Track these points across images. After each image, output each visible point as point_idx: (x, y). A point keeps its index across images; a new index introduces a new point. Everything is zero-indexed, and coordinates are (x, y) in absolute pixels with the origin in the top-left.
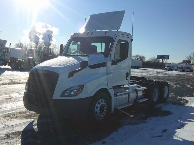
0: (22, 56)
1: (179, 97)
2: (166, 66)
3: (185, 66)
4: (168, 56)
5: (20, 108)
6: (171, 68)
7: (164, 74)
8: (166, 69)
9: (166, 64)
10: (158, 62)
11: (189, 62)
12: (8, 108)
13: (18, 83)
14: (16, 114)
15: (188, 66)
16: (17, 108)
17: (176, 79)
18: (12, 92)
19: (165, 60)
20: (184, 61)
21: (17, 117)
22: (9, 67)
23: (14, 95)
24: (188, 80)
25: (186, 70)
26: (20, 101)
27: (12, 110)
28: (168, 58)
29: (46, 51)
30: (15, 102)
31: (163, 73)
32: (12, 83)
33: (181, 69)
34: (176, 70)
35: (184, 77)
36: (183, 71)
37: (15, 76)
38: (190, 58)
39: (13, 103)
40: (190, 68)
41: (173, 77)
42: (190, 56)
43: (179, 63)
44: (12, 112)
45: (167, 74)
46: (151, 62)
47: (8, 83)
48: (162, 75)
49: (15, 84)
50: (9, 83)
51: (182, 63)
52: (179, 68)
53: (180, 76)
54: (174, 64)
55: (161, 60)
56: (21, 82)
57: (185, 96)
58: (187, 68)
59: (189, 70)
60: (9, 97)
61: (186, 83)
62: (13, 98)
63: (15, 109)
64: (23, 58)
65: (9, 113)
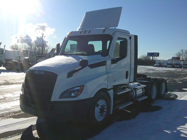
0: (17, 57)
1: (169, 92)
2: (156, 63)
3: (174, 62)
4: (158, 54)
5: (13, 107)
6: (161, 64)
7: (155, 71)
8: (156, 66)
9: (156, 61)
10: (149, 60)
11: (178, 58)
12: (2, 108)
13: (12, 84)
14: (9, 113)
15: (177, 62)
16: (10, 108)
17: (166, 75)
18: (6, 92)
19: (155, 57)
20: (173, 58)
21: (10, 117)
22: (4, 68)
23: (8, 95)
24: (177, 76)
25: (176, 66)
26: (14, 101)
27: (6, 110)
28: (158, 56)
29: (41, 52)
30: (9, 102)
31: (153, 70)
32: (7, 83)
33: (171, 66)
34: (166, 67)
35: (174, 73)
36: (173, 67)
37: (10, 77)
38: (179, 55)
39: (7, 103)
40: (179, 64)
41: (163, 73)
42: (179, 53)
43: (169, 60)
44: (5, 112)
45: (158, 71)
46: (142, 59)
47: (2, 84)
48: (153, 72)
49: (10, 84)
50: (4, 84)
51: (172, 60)
52: (169, 64)
53: (170, 72)
54: (164, 61)
55: (152, 57)
56: (15, 82)
57: (174, 91)
58: (177, 64)
59: (178, 66)
60: (3, 98)
61: (175, 79)
62: (7, 99)
63: (9, 109)
64: (17, 59)
65: (3, 113)
